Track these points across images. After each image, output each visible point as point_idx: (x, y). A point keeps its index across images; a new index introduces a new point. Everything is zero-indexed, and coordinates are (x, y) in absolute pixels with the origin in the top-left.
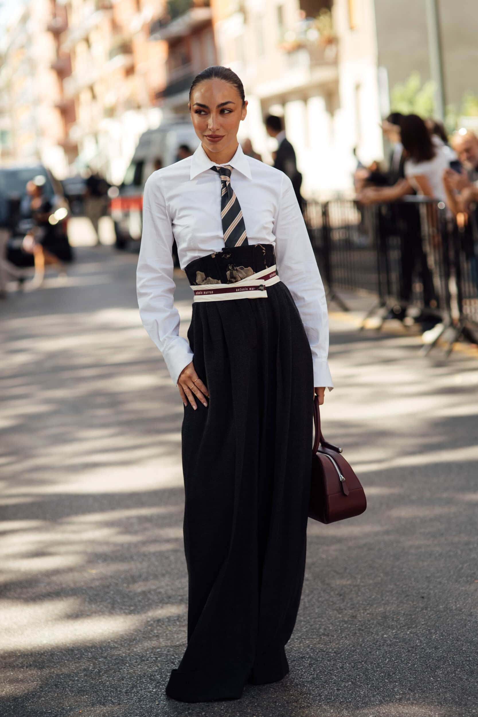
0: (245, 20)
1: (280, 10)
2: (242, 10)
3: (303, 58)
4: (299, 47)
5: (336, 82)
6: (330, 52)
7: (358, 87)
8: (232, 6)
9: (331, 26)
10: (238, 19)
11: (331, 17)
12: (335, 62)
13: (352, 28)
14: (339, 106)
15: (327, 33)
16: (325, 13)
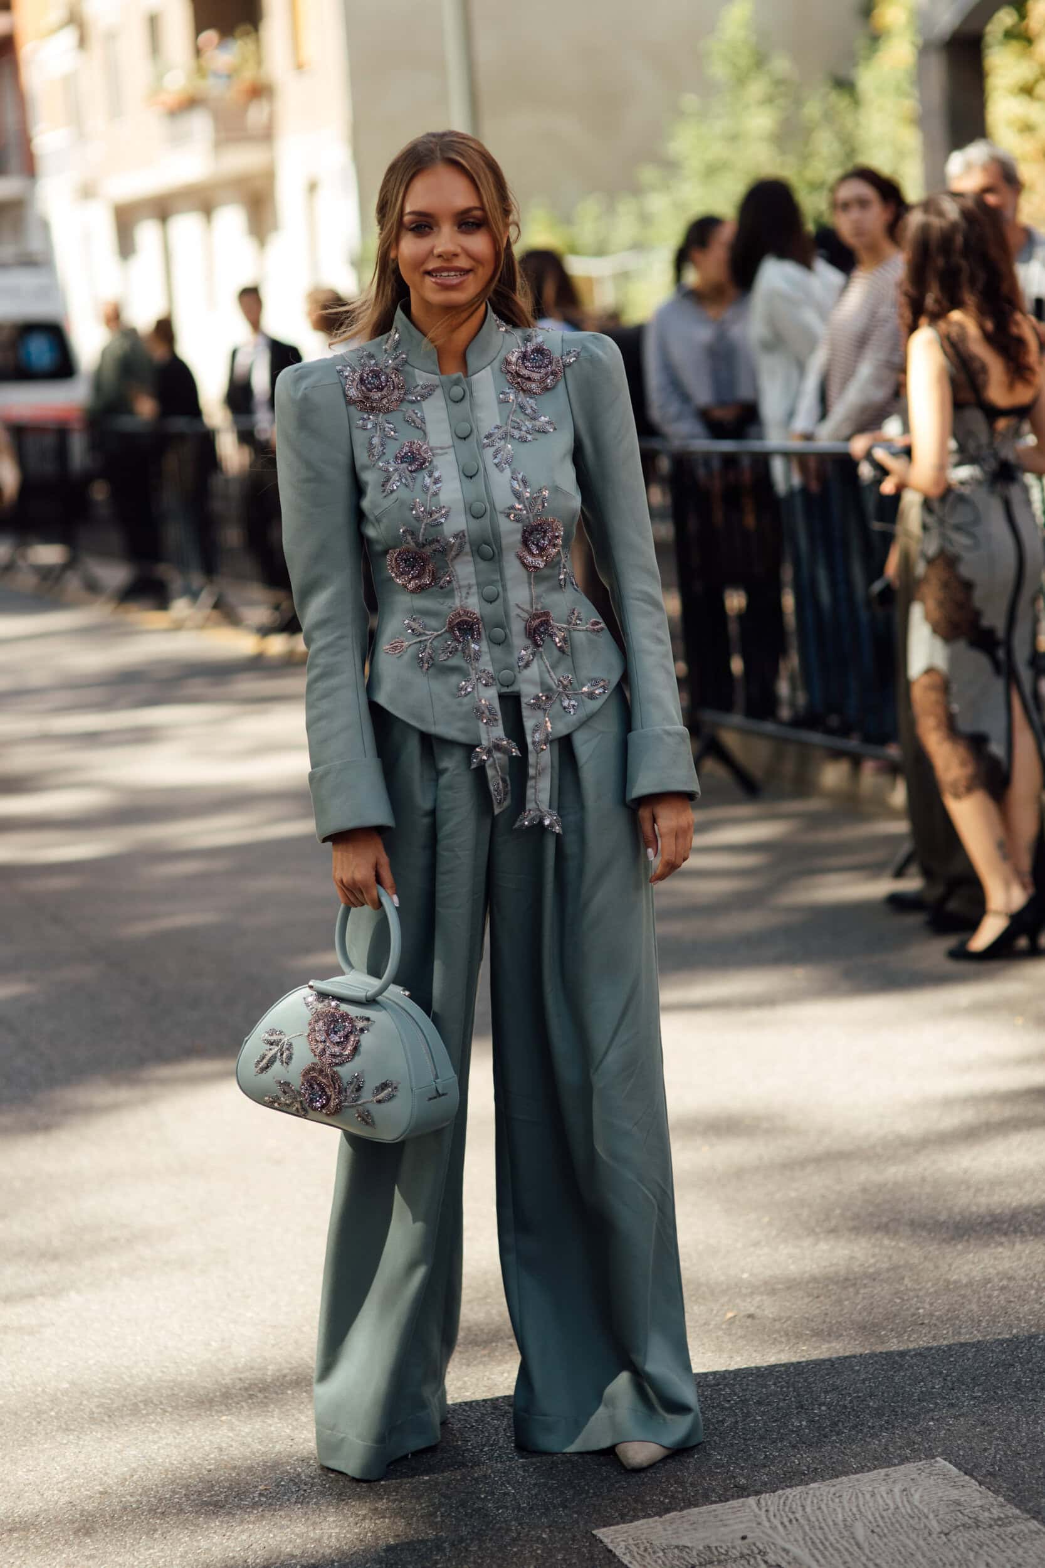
0: (82, 42)
1: (153, 23)
2: (75, 20)
3: (200, 124)
4: (191, 103)
5: (269, 176)
6: (256, 115)
7: (312, 187)
8: (56, 14)
9: (259, 62)
10: (68, 38)
11: (258, 40)
12: (267, 136)
13: (299, 67)
14: (275, 227)
15: (248, 75)
16: (248, 34)
